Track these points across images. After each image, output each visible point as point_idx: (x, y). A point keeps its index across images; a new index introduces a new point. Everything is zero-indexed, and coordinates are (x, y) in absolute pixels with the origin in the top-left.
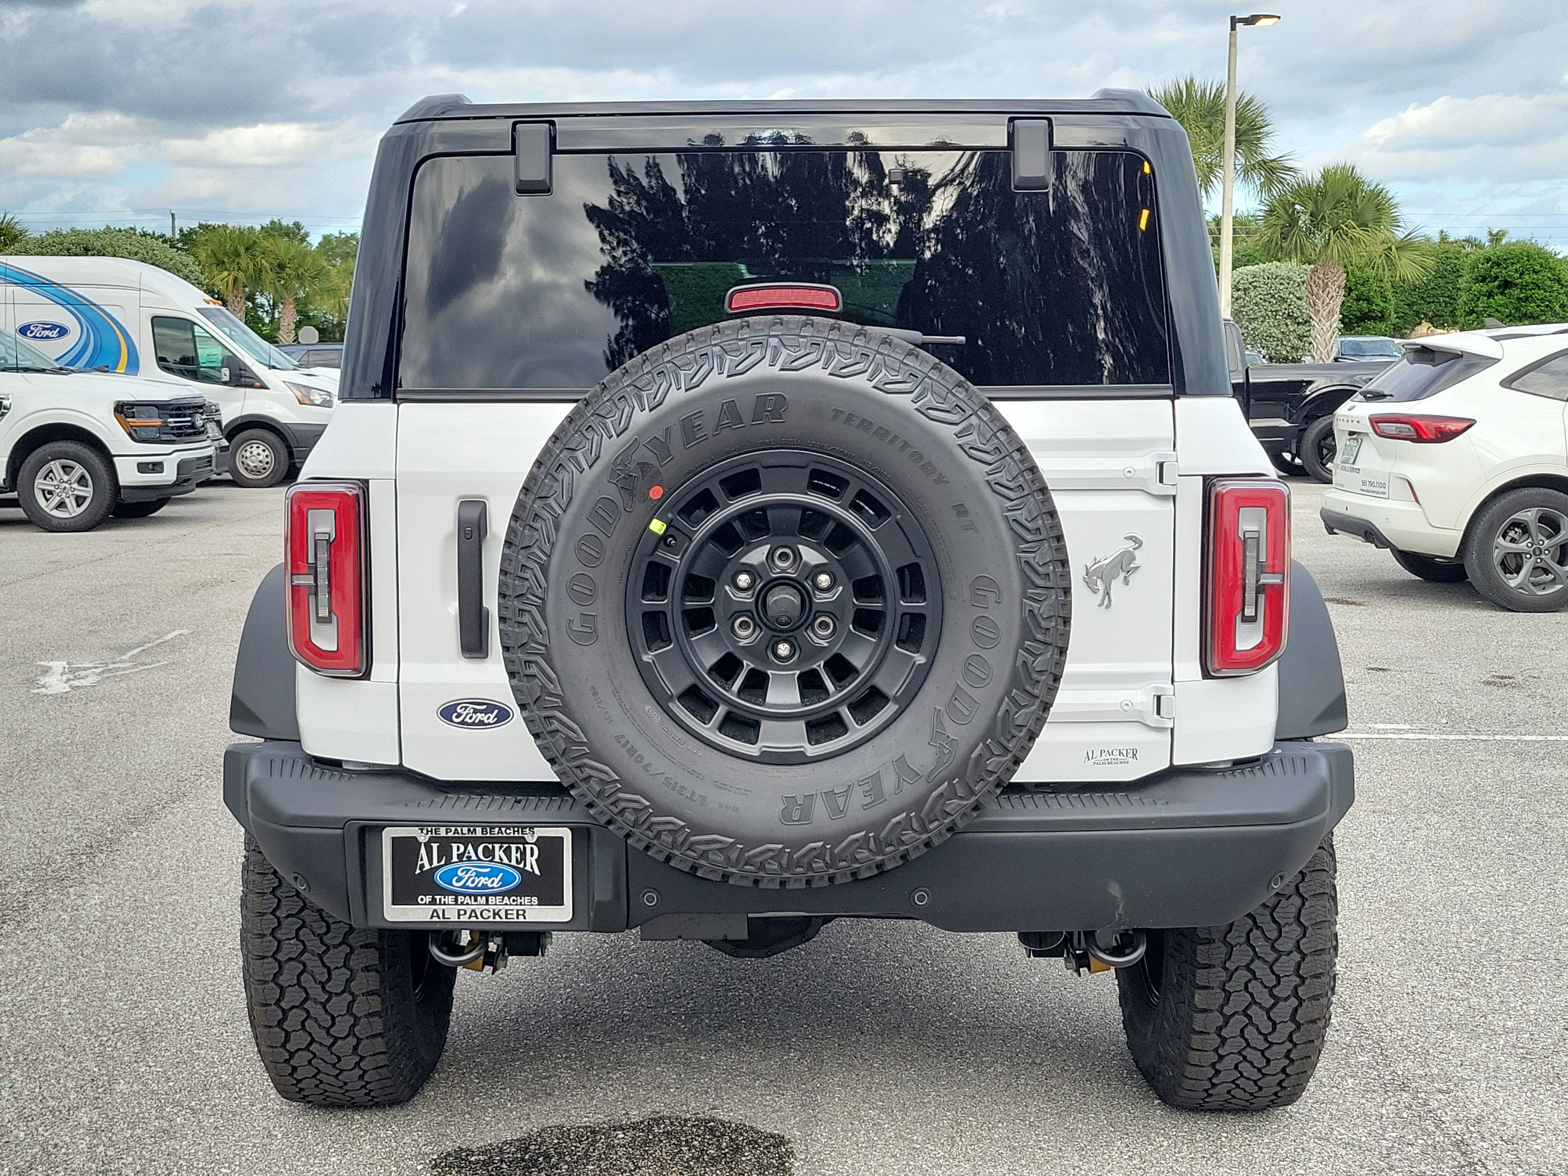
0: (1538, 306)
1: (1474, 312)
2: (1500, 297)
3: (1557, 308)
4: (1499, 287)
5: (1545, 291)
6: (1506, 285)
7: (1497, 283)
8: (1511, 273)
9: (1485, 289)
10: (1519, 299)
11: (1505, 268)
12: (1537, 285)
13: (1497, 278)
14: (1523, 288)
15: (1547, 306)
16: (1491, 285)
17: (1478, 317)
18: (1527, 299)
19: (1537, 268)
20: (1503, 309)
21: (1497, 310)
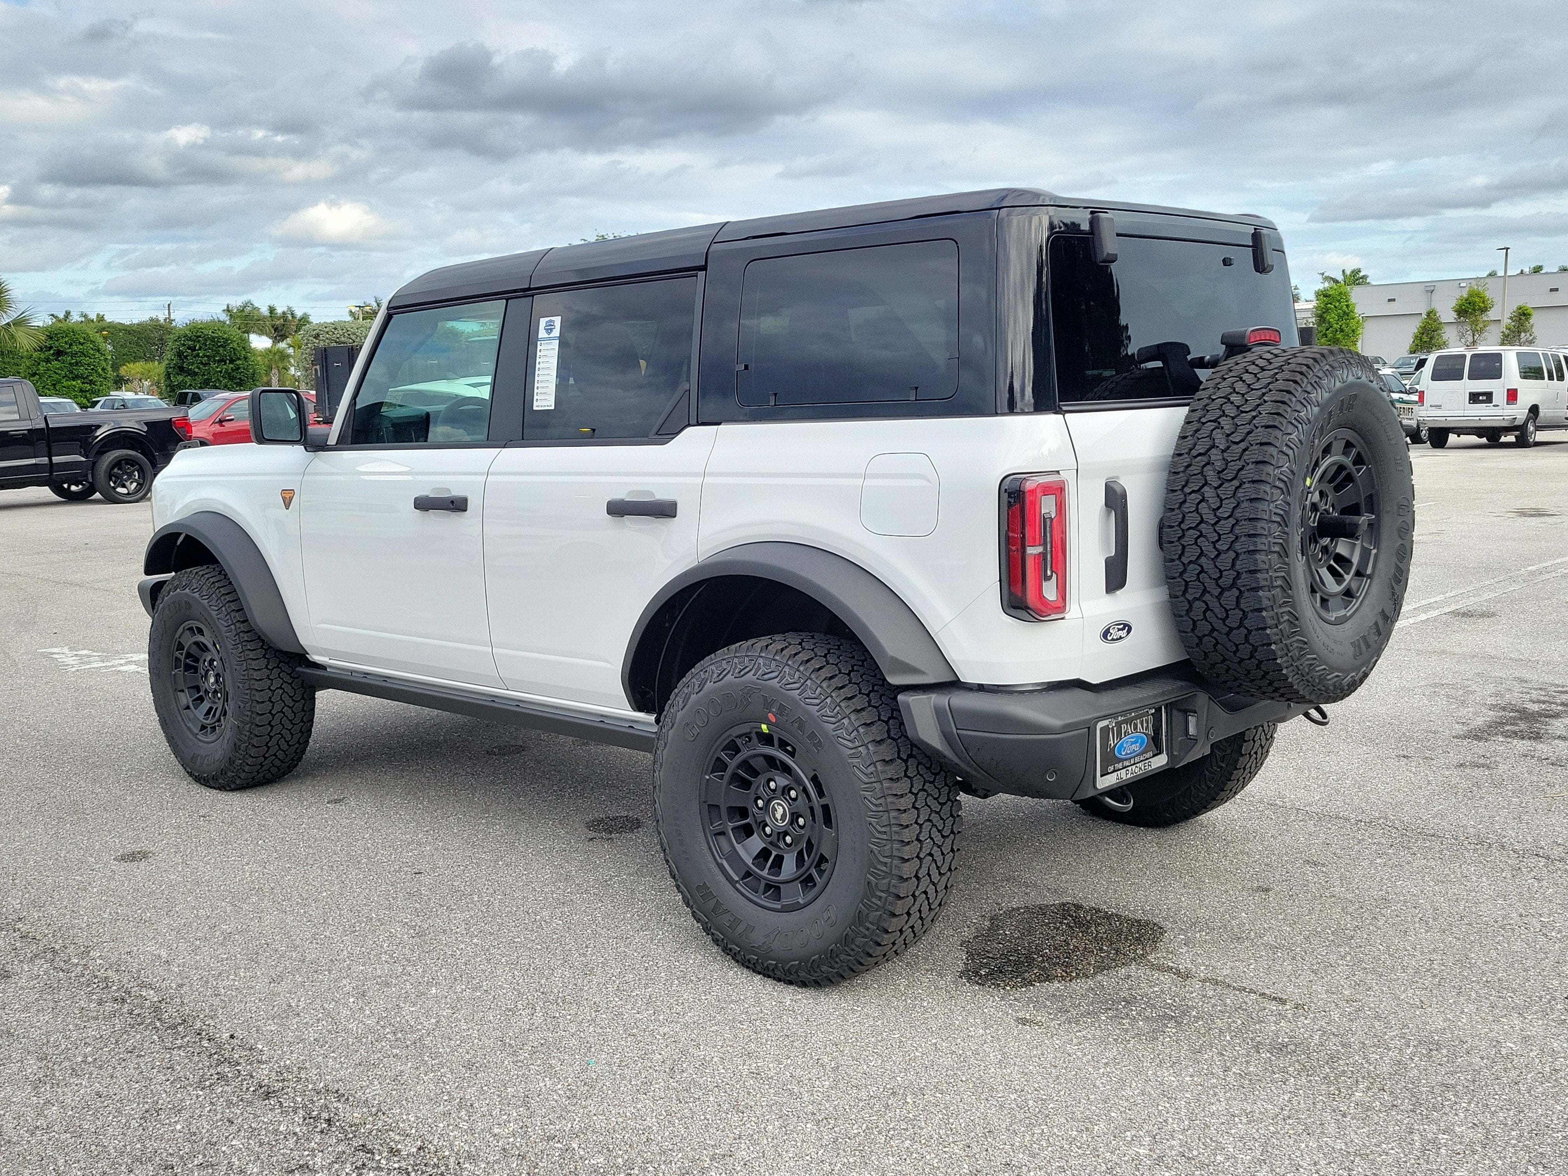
0: (86, 369)
1: (37, 374)
2: (56, 362)
3: (100, 370)
4: (53, 354)
5: (90, 358)
6: (59, 353)
7: (52, 352)
8: (62, 344)
9: (43, 356)
10: (71, 364)
11: (57, 341)
12: (84, 354)
13: (51, 348)
14: (73, 355)
15: (93, 369)
16: (47, 353)
17: (40, 378)
18: (77, 364)
19: (82, 341)
20: (60, 372)
21: (55, 373)
